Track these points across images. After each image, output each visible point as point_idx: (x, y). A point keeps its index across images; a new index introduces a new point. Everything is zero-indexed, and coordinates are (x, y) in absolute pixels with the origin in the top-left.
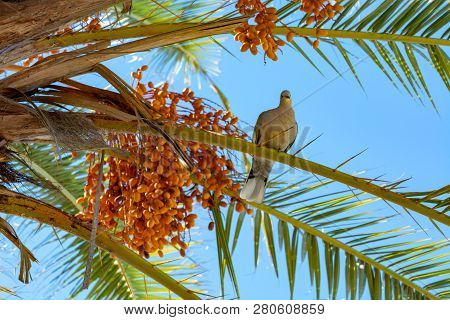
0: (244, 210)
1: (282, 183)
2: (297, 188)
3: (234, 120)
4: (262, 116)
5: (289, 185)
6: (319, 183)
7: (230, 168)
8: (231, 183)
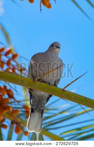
0: (21, 132)
1: (55, 109)
2: (67, 114)
3: (14, 56)
4: (34, 57)
5: (60, 111)
6: (83, 111)
7: (11, 96)
8: (11, 109)
